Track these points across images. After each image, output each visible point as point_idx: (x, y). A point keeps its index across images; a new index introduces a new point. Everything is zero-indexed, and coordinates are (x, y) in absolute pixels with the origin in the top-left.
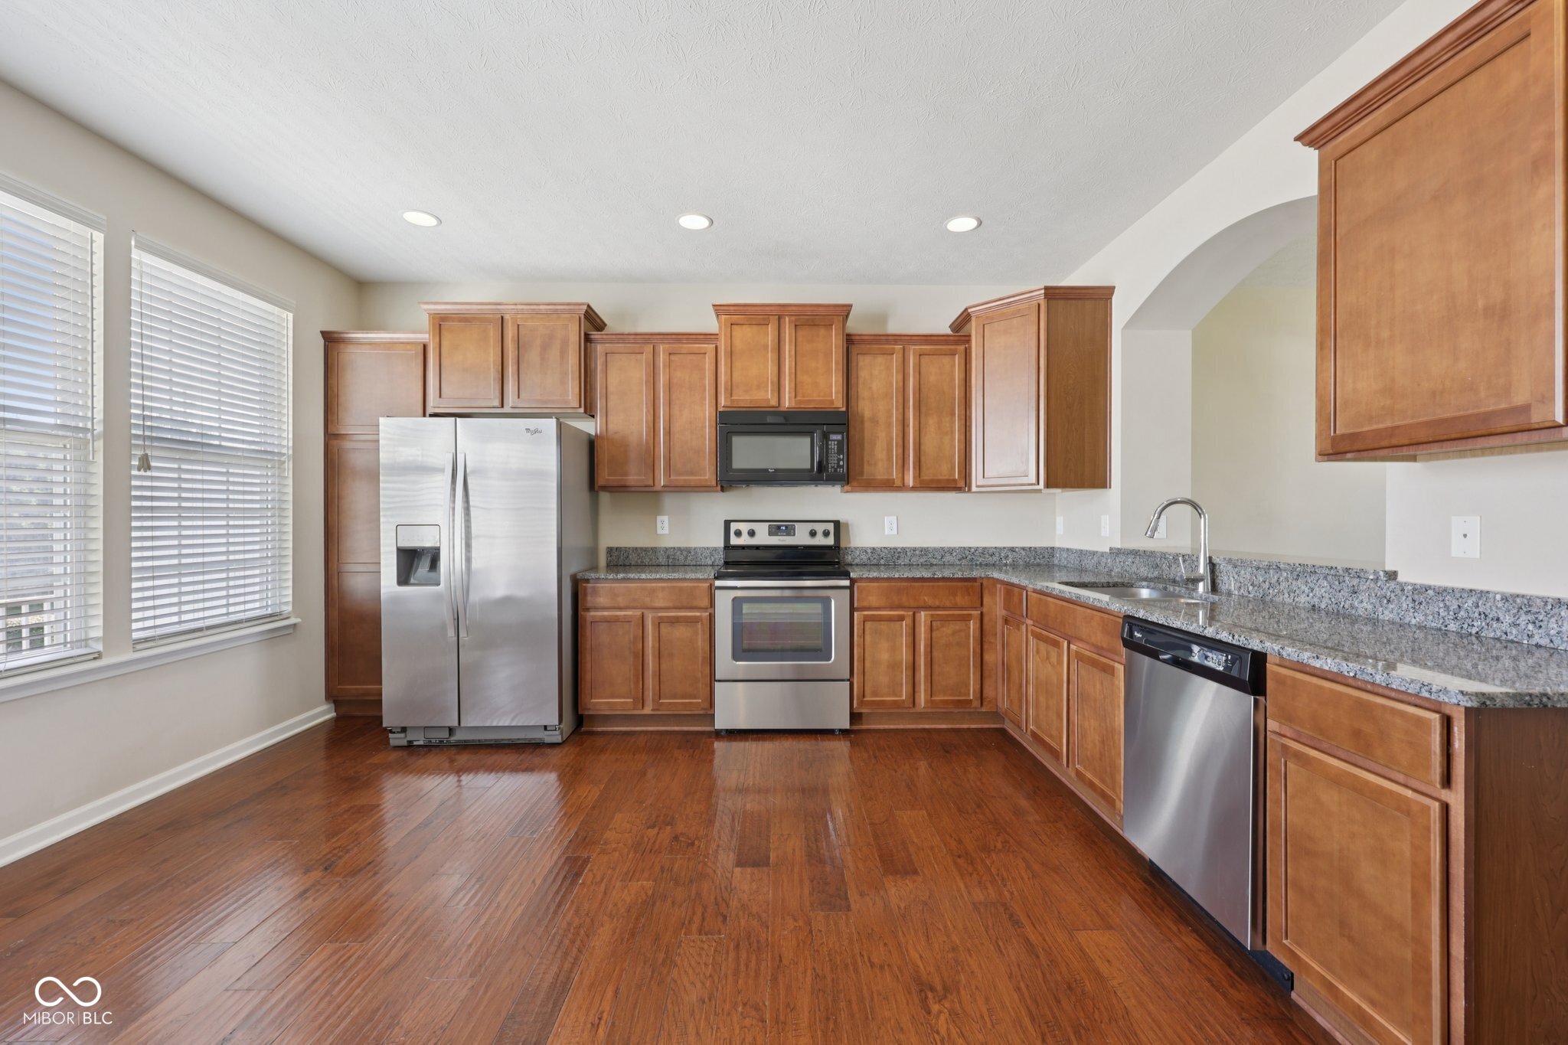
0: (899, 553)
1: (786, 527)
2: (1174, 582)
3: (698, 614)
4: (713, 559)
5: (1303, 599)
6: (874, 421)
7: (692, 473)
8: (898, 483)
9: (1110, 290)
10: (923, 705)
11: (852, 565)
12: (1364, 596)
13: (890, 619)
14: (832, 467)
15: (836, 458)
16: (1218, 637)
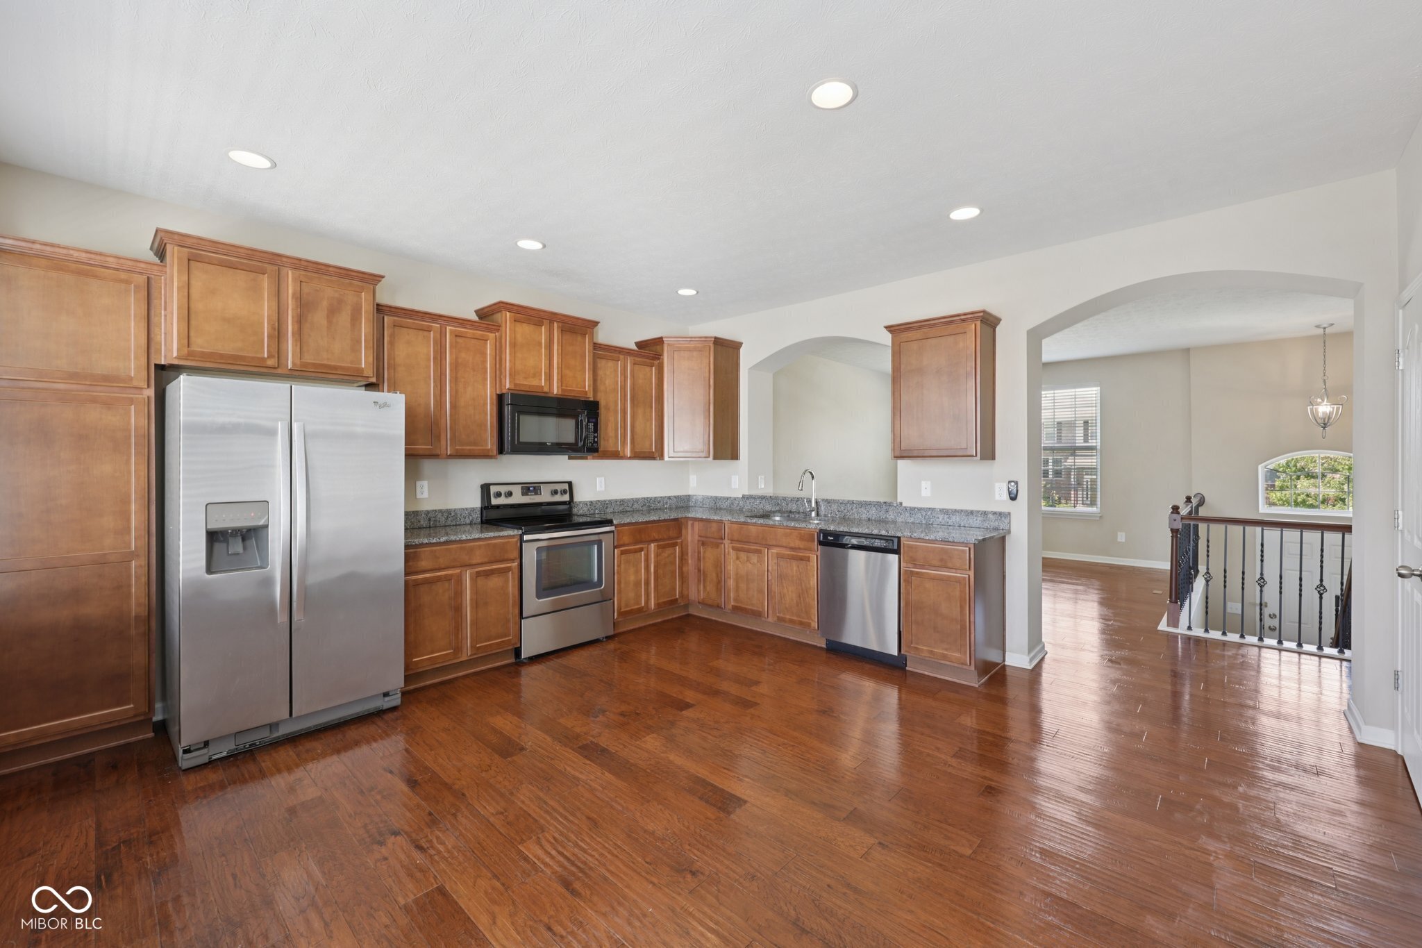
0: (607, 504)
1: (534, 488)
2: (791, 512)
3: (509, 565)
4: (471, 518)
5: (864, 516)
6: (607, 408)
7: (475, 444)
8: (621, 454)
9: (740, 344)
10: (652, 607)
12: (891, 513)
13: (635, 551)
14: (590, 442)
16: (880, 532)
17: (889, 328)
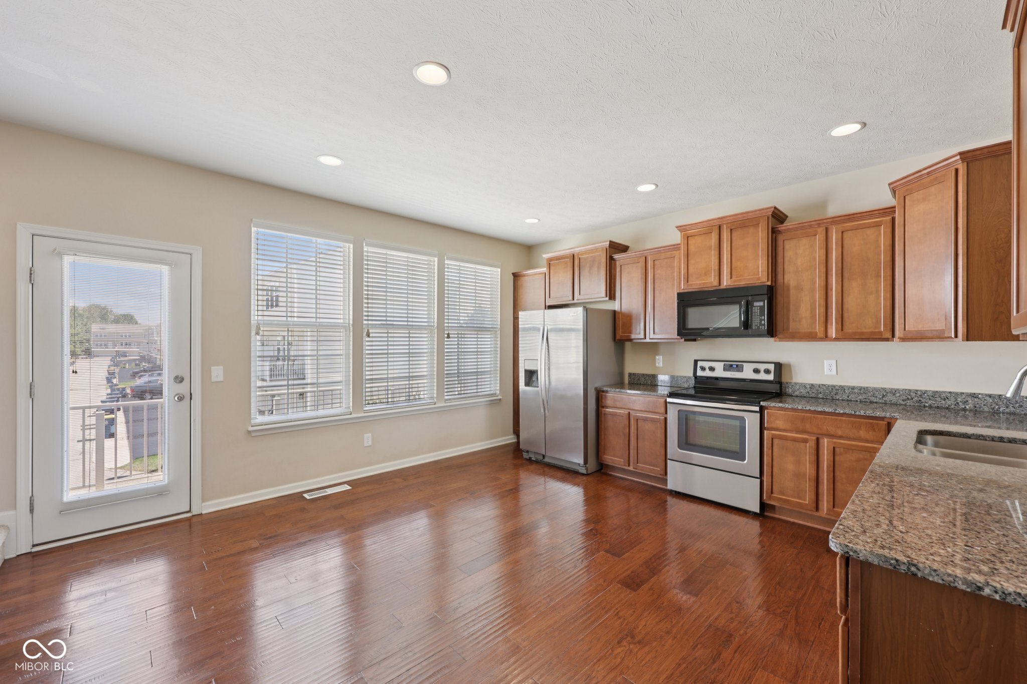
0: (837, 390)
1: (737, 366)
3: (658, 417)
4: (688, 384)
10: (825, 512)
11: (792, 396)
13: (795, 440)
14: (755, 326)
15: (759, 319)
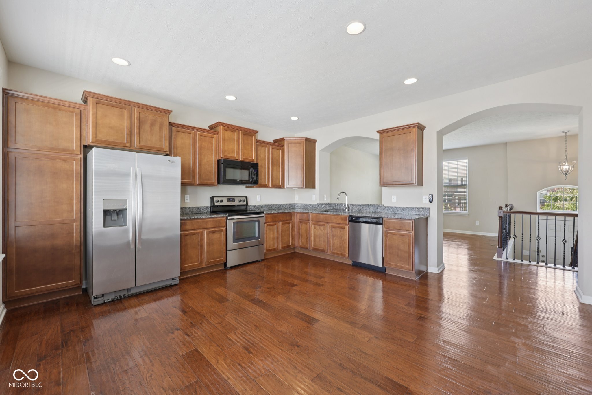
0: (262, 206)
1: (232, 199)
2: (337, 210)
3: (222, 229)
4: (206, 211)
6: (261, 166)
7: (208, 180)
8: (267, 186)
9: (316, 141)
10: (280, 248)
12: (379, 209)
13: (273, 225)
14: (255, 180)
15: (256, 178)
16: (375, 216)
17: (379, 132)
